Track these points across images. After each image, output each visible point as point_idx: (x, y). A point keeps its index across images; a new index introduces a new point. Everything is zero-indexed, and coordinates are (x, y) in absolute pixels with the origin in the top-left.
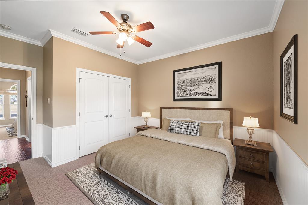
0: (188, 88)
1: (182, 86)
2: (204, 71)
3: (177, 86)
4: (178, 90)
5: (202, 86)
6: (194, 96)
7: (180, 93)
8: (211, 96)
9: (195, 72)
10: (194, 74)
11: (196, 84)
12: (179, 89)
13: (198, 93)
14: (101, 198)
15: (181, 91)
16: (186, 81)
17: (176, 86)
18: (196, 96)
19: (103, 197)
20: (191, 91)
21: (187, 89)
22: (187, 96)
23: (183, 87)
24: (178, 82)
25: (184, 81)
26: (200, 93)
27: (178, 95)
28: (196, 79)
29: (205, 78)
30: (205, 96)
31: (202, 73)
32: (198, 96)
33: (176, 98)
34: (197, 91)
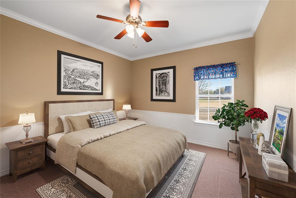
0: (78, 79)
1: (70, 76)
2: (92, 65)
3: (65, 74)
4: (65, 80)
5: (90, 80)
6: (83, 89)
7: (68, 84)
8: (97, 90)
9: (84, 64)
10: (84, 65)
11: (85, 77)
12: (67, 79)
13: (87, 87)
14: (181, 195)
15: (70, 82)
16: (75, 71)
17: (63, 74)
18: (85, 89)
19: (179, 194)
20: (80, 83)
21: (76, 81)
22: (76, 89)
23: (72, 77)
24: (65, 69)
25: (73, 70)
26: (89, 87)
27: (65, 87)
28: (85, 71)
29: (92, 72)
30: (93, 90)
31: (91, 67)
32: (88, 90)
33: (63, 90)
34: (86, 84)
